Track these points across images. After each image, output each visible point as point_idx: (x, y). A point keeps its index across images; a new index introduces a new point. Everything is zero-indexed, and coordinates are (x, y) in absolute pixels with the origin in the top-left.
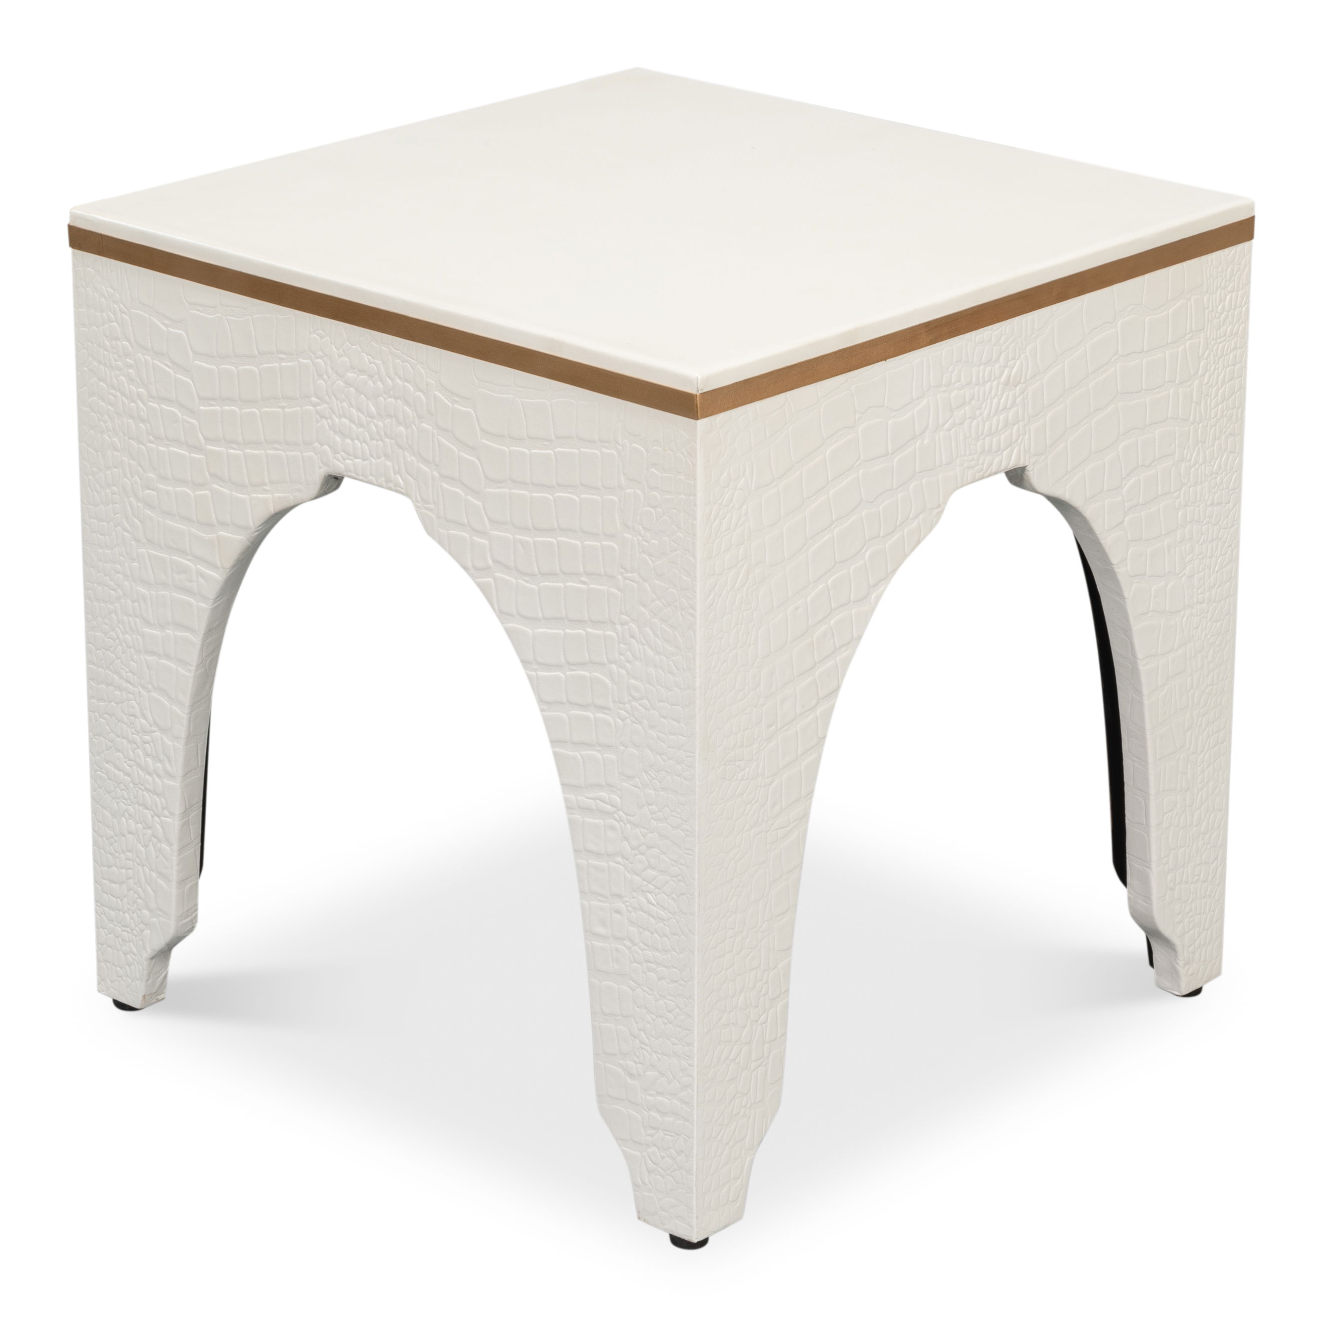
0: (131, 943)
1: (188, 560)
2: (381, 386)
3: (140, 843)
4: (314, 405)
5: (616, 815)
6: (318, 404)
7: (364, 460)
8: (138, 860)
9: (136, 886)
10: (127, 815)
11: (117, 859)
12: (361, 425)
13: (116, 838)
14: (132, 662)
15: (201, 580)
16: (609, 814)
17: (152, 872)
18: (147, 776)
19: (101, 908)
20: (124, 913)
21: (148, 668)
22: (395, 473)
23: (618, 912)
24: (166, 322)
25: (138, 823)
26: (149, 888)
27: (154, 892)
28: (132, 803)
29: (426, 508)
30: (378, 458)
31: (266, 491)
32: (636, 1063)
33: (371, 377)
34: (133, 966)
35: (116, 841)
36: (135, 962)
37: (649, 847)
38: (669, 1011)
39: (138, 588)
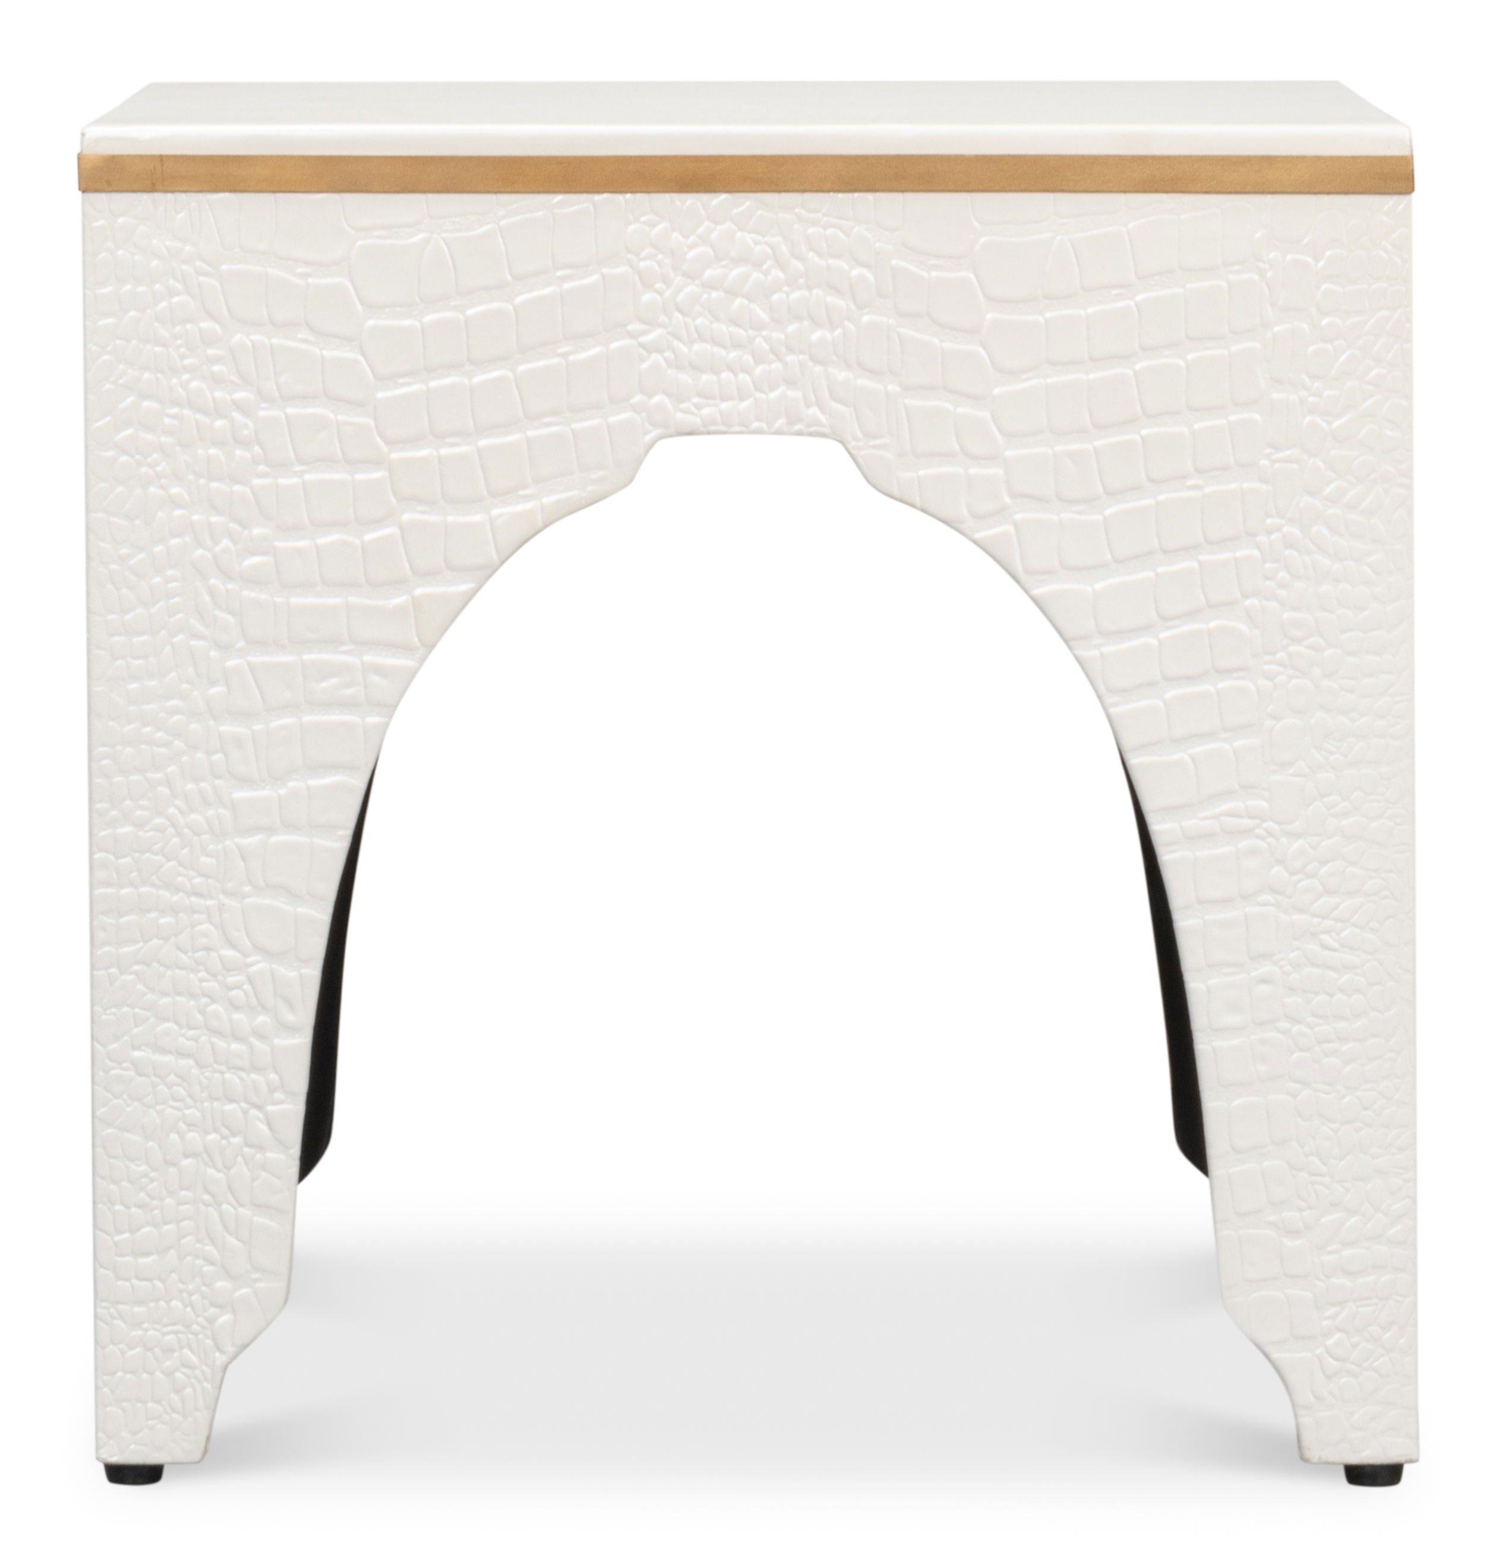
0: (186, 1351)
1: (342, 653)
2: (781, 275)
3: (214, 1166)
4: (632, 335)
5: (1258, 831)
6: (644, 333)
7: (742, 399)
8: (206, 1197)
9: (198, 1246)
10: (182, 1126)
11: (156, 1212)
12: (737, 345)
13: (153, 1175)
14: (203, 859)
15: (376, 679)
16: (1246, 832)
17: (240, 1210)
18: (235, 1046)
19: (112, 1310)
20: (168, 1302)
21: (243, 859)
22: (808, 405)
23: (1264, 981)
24: (299, 270)
25: (207, 1133)
26: (232, 1240)
27: (244, 1242)
28: (195, 1101)
29: (874, 447)
30: (772, 390)
31: (527, 498)
32: (1301, 1210)
33: (758, 265)
34: (189, 1390)
35: (152, 1180)
36: (193, 1381)
37: (1323, 863)
38: (1366, 1109)
39: (223, 728)
